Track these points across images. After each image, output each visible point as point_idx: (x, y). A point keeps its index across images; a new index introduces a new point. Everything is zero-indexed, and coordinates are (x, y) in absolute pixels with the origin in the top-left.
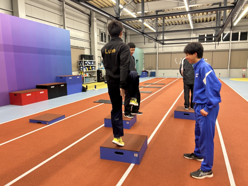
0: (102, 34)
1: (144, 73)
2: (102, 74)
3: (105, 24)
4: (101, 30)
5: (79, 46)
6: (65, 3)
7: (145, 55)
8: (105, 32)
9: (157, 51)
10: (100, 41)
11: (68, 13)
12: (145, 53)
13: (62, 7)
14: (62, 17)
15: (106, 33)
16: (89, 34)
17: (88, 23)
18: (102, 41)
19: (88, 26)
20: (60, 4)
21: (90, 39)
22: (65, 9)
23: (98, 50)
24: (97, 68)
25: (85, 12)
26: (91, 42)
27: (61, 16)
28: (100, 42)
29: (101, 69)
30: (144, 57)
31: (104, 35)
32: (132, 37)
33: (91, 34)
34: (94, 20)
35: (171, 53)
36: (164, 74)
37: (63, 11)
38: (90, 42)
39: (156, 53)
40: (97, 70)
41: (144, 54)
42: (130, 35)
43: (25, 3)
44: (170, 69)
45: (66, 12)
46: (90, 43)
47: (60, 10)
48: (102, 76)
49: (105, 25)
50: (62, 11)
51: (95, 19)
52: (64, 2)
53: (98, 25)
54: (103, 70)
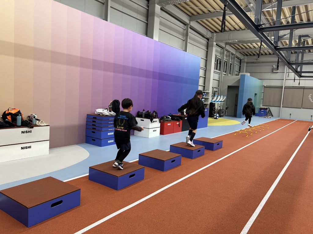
0: (217, 61)
1: (262, 112)
2: (215, 108)
3: (221, 49)
4: (217, 56)
6: (190, 28)
7: (265, 88)
8: (221, 58)
9: (283, 85)
11: (191, 39)
12: (265, 85)
13: (185, 31)
14: (184, 42)
15: (222, 60)
16: (205, 60)
17: (206, 48)
18: (217, 69)
19: (206, 51)
20: (184, 27)
21: (206, 67)
22: (189, 34)
23: (213, 79)
24: (210, 101)
25: (206, 36)
26: (207, 70)
27: (183, 40)
28: (214, 70)
29: (214, 102)
30: (263, 90)
31: (219, 63)
32: (249, 65)
33: (208, 61)
34: (214, 45)
35: (304, 88)
36: (291, 114)
37: (187, 35)
38: (205, 69)
39: (282, 87)
40: (210, 103)
41: (263, 87)
42: (247, 63)
43: (159, 29)
44: (301, 108)
45: (189, 36)
46: (205, 71)
47: (183, 35)
48: (215, 110)
49: (222, 51)
50: (185, 35)
51: (215, 43)
52: (189, 26)
53: (216, 51)
54: (216, 103)
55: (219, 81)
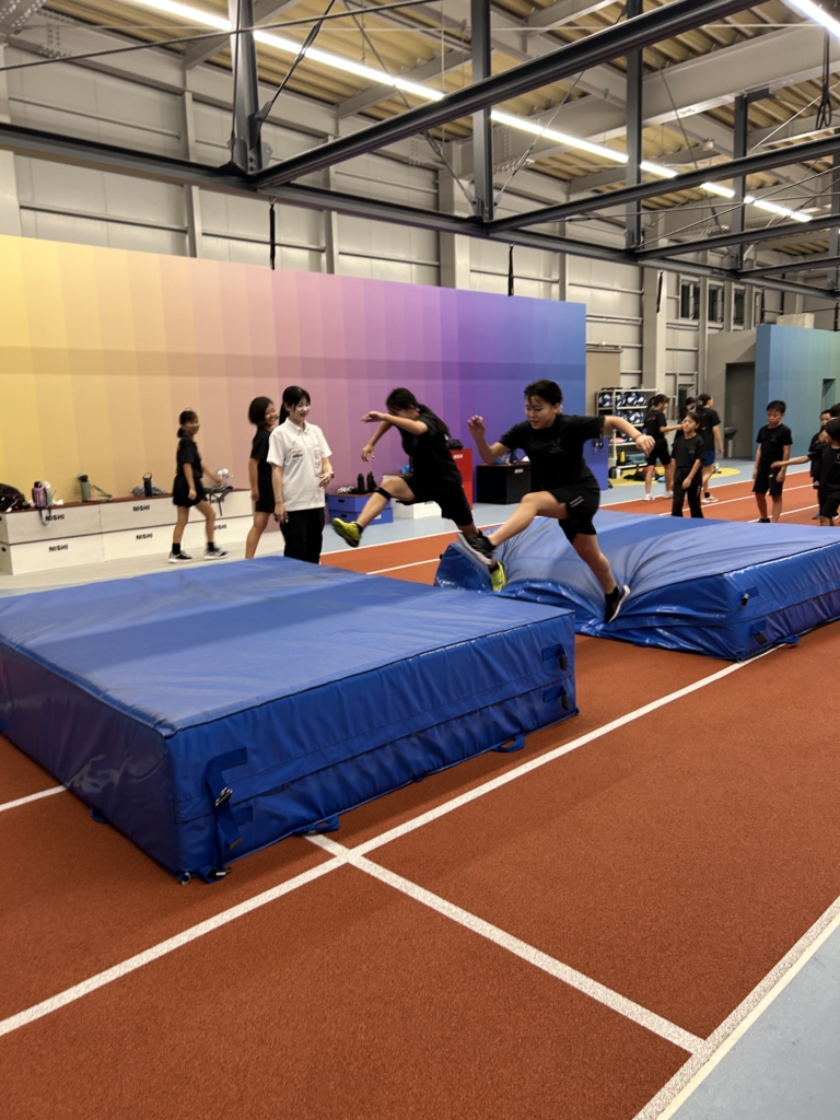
0: (685, 290)
4: (683, 277)
5: (604, 344)
8: (697, 280)
10: (677, 317)
15: (700, 286)
16: (636, 296)
18: (685, 314)
21: (641, 315)
23: (667, 349)
26: (645, 324)
28: (675, 322)
31: (692, 294)
33: (644, 297)
38: (638, 323)
46: (641, 328)
55: (697, 351)
